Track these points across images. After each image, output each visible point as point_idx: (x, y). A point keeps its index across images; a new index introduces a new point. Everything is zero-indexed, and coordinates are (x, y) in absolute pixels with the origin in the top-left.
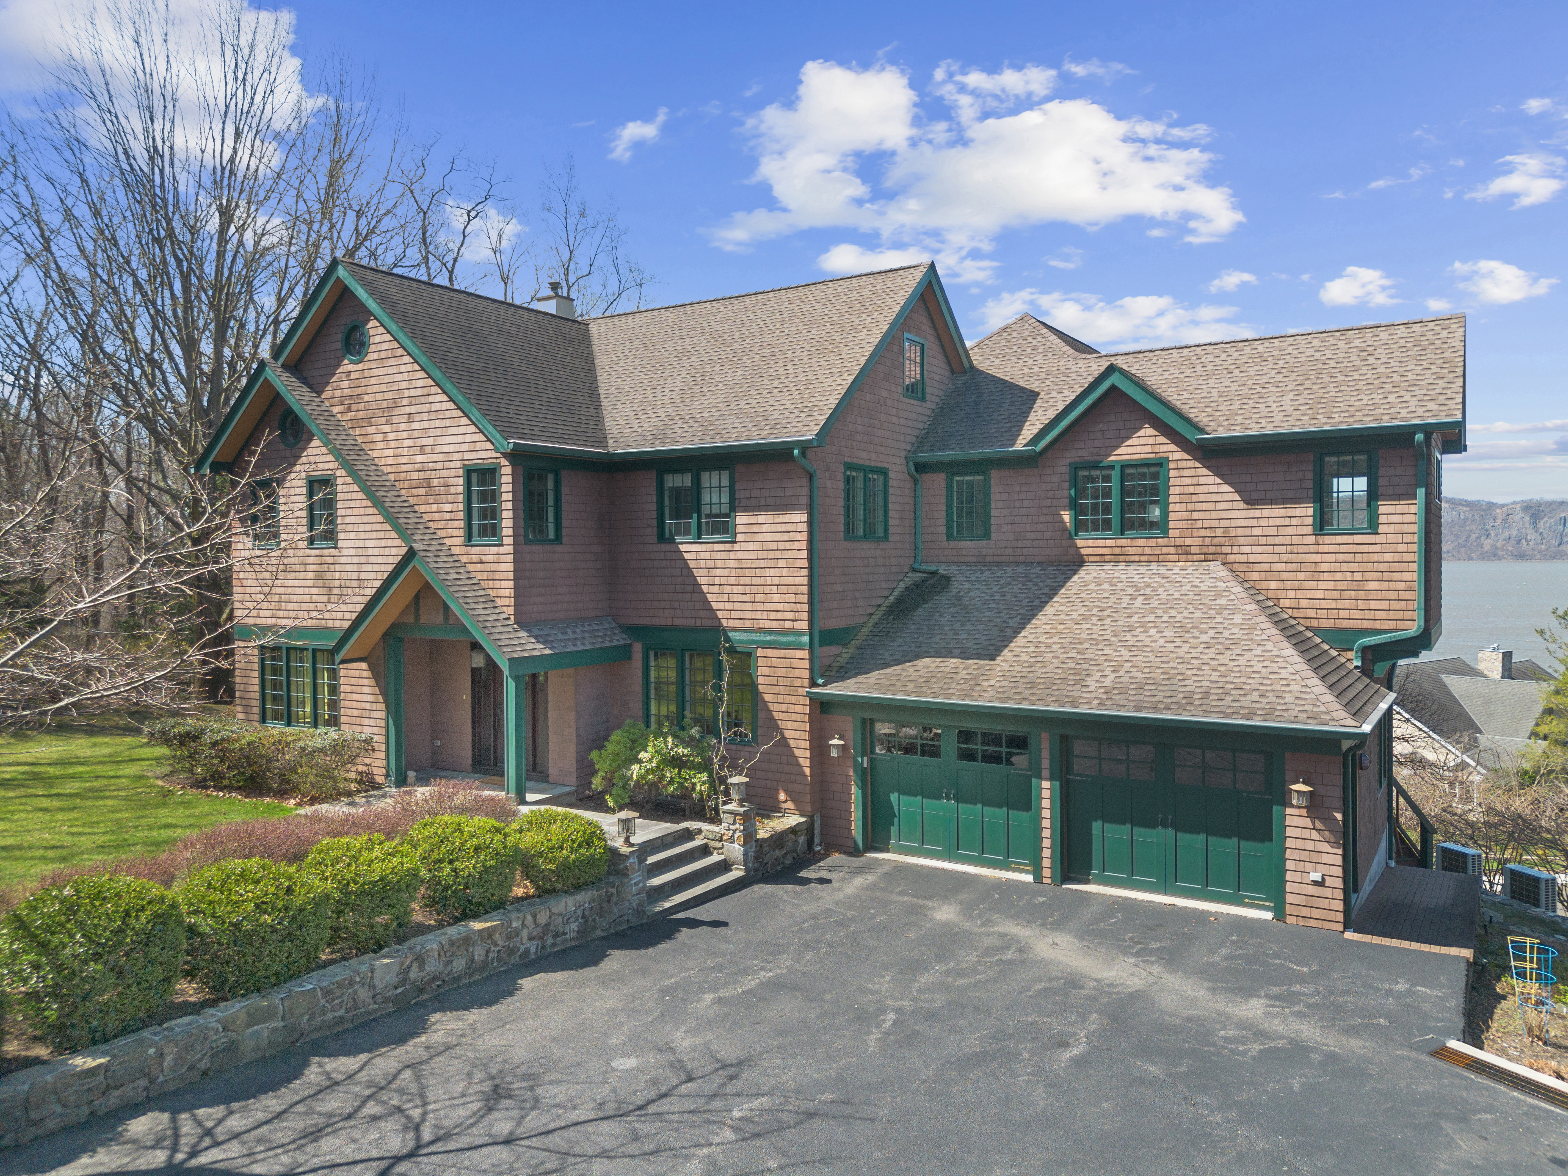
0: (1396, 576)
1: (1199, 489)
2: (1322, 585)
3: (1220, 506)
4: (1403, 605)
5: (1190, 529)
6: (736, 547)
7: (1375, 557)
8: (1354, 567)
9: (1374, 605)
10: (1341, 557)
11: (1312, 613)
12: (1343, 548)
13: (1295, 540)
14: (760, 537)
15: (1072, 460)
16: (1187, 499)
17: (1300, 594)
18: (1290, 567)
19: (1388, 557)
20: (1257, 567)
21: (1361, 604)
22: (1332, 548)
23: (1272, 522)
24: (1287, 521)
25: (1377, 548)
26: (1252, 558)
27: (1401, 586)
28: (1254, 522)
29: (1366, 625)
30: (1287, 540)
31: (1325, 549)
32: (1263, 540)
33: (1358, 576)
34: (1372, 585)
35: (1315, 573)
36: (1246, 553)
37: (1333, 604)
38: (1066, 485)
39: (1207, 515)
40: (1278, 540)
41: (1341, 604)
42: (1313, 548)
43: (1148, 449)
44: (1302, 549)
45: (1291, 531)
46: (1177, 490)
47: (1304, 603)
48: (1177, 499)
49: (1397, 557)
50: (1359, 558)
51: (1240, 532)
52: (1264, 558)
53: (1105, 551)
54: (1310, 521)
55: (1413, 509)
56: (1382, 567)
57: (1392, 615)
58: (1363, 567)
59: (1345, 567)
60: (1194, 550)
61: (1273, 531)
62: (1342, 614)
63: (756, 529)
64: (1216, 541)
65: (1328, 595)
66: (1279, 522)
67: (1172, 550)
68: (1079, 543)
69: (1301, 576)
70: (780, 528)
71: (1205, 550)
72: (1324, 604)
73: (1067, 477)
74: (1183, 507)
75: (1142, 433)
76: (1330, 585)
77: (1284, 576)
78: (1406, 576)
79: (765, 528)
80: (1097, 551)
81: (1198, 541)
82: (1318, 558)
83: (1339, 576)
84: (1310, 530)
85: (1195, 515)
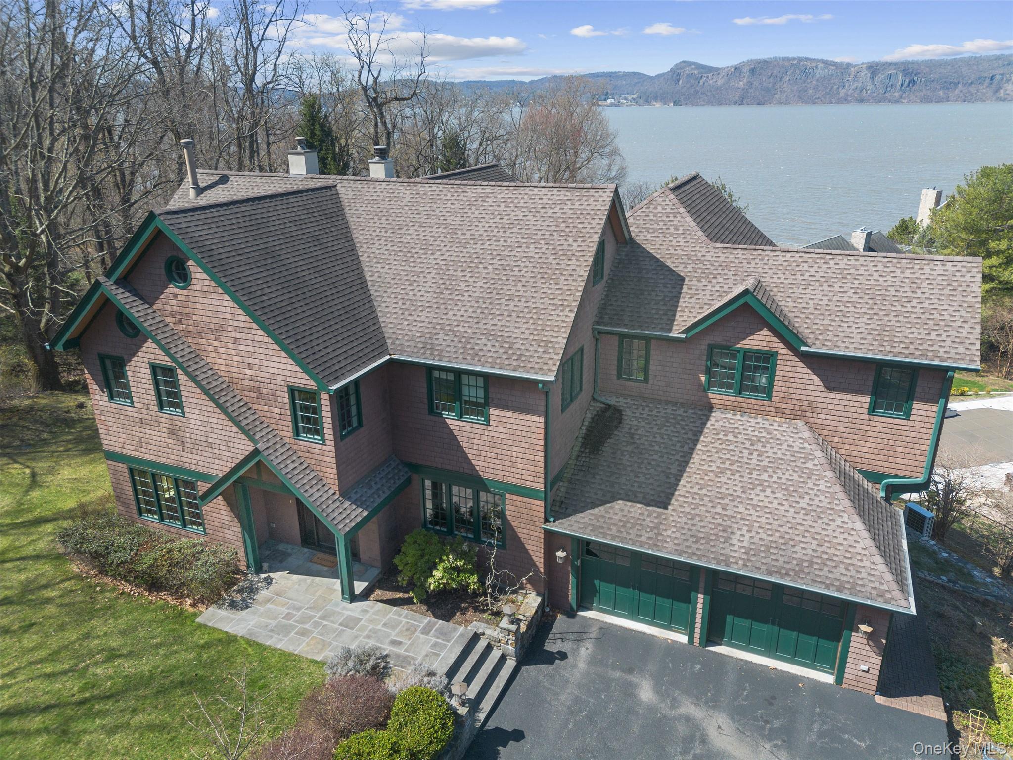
0: (916, 446)
1: (796, 375)
2: (868, 444)
3: (808, 387)
4: (916, 463)
5: (787, 398)
6: (490, 428)
7: (905, 433)
8: (890, 437)
9: (898, 461)
10: (883, 430)
11: (858, 460)
12: (885, 425)
13: (855, 415)
14: (508, 426)
15: (710, 342)
16: (787, 379)
17: (852, 448)
18: (849, 431)
19: (913, 435)
20: (827, 428)
21: (891, 459)
22: (878, 424)
23: (841, 402)
24: (852, 404)
25: (907, 428)
26: (825, 422)
27: (918, 452)
28: (830, 401)
29: (892, 471)
30: (850, 415)
31: (874, 423)
32: (834, 413)
33: (891, 443)
34: (900, 449)
35: (865, 436)
36: (821, 418)
37: (873, 457)
38: (705, 358)
39: (799, 392)
40: (844, 414)
41: (878, 457)
42: (865, 422)
43: (764, 344)
44: (858, 421)
45: (853, 409)
46: (781, 373)
47: (854, 453)
48: (781, 378)
49: (918, 435)
50: (894, 432)
51: (819, 405)
52: (833, 423)
53: (727, 403)
54: (867, 405)
55: (935, 409)
56: (908, 440)
57: (908, 468)
58: (895, 438)
59: (884, 436)
60: (787, 411)
61: (842, 408)
62: (877, 463)
63: (505, 420)
64: (803, 408)
65: (871, 451)
66: (846, 403)
67: (773, 409)
68: (710, 395)
69: (855, 437)
70: (523, 422)
71: (794, 412)
72: (867, 455)
73: (706, 352)
74: (784, 384)
75: (761, 333)
76: (873, 445)
77: (845, 435)
78: (922, 447)
79: (512, 420)
80: (722, 402)
81: (791, 407)
82: (868, 428)
83: (879, 441)
84: (866, 411)
85: (791, 391)
